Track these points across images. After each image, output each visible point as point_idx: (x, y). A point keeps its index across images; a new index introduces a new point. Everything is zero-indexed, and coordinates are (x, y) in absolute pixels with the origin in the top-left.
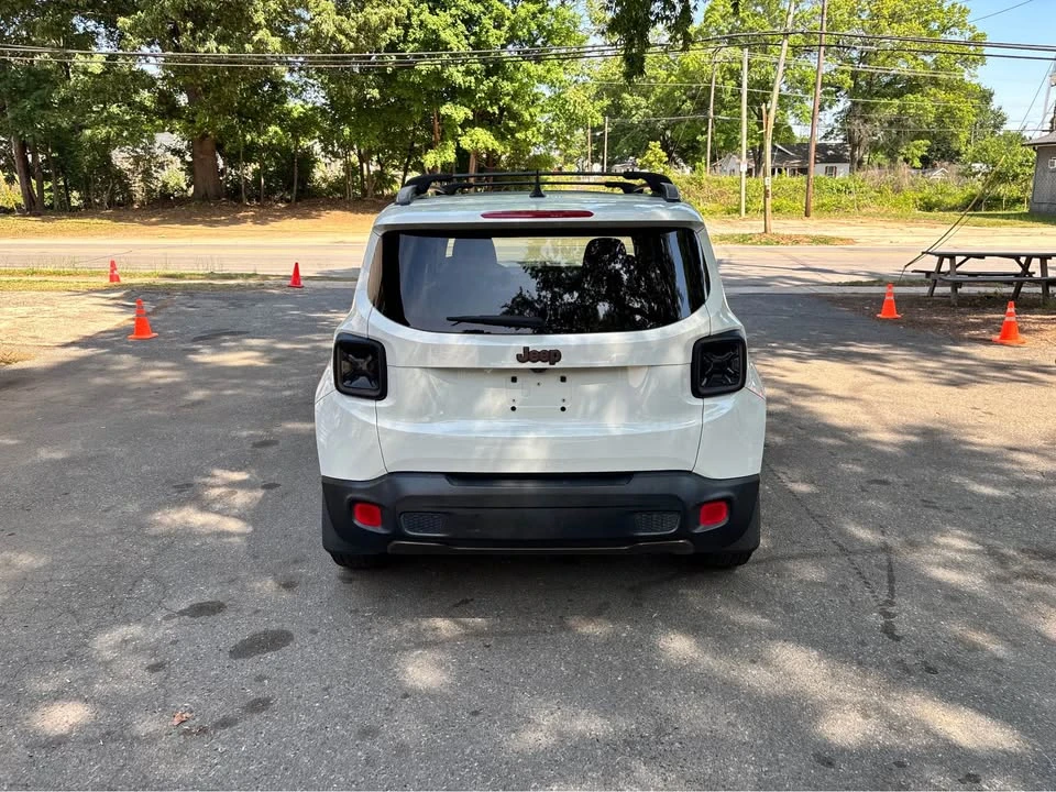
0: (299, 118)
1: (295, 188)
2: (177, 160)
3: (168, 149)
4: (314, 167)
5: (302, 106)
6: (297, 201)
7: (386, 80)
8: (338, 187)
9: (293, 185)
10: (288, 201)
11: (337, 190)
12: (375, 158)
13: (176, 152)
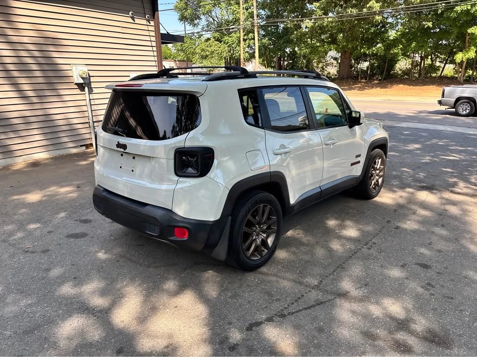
0: (394, 40)
1: (384, 74)
2: (335, 62)
3: (332, 58)
4: (396, 63)
5: (395, 33)
6: (384, 80)
7: (438, 17)
8: (407, 72)
9: (384, 72)
10: (380, 80)
11: (406, 74)
12: (430, 57)
13: (335, 59)
